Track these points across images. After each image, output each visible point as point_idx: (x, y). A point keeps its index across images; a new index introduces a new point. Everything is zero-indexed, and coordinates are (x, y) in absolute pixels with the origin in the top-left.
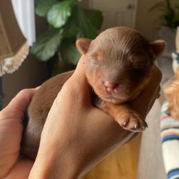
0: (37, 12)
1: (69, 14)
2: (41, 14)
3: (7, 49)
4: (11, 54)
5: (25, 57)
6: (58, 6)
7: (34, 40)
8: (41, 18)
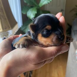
0: (23, 12)
1: (36, 13)
2: (24, 13)
3: (9, 26)
4: (11, 28)
5: (17, 30)
6: (31, 9)
7: (22, 25)
8: (24, 15)
